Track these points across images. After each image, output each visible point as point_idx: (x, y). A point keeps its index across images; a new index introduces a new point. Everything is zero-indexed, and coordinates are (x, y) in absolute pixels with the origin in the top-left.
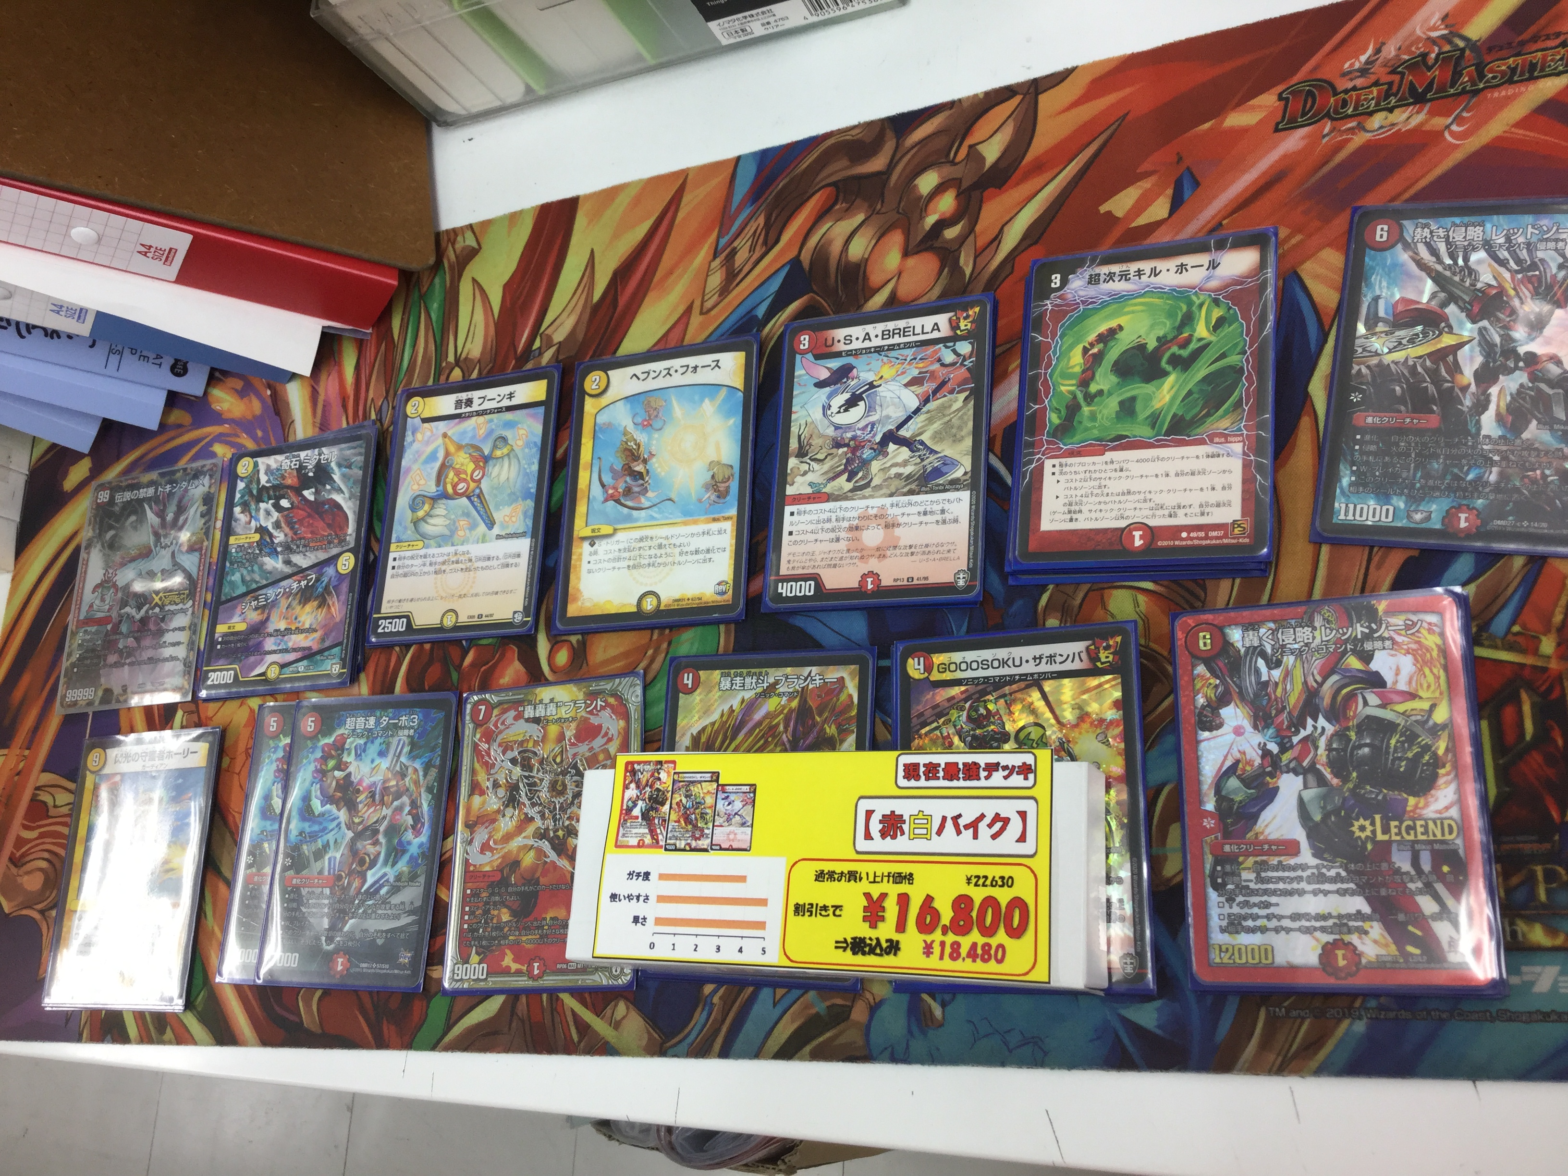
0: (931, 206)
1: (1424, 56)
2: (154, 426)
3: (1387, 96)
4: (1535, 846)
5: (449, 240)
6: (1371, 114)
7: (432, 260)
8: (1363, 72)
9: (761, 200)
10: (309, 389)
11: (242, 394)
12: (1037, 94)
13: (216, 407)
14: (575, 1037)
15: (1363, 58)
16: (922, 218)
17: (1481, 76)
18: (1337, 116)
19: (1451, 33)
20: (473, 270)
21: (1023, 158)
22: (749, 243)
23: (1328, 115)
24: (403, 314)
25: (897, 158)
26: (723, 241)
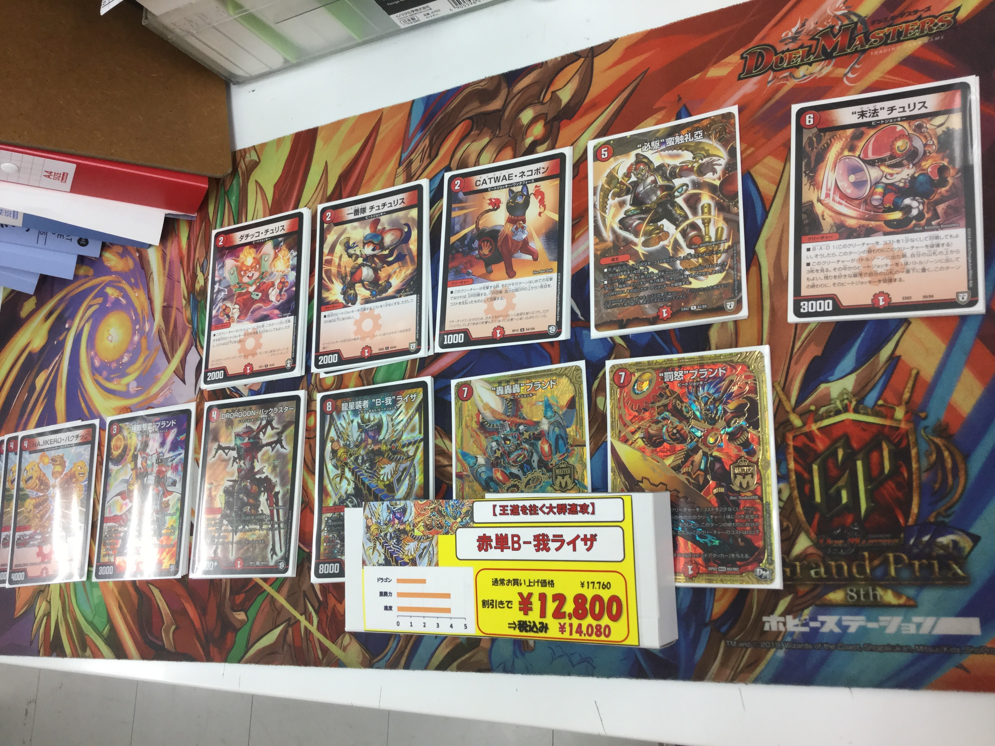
0: (529, 132)
1: (832, 27)
2: (71, 277)
3: (808, 55)
4: (889, 541)
5: (241, 156)
6: (798, 67)
7: (230, 170)
8: (794, 39)
9: (427, 129)
10: (161, 252)
11: (122, 256)
12: (593, 57)
13: (108, 264)
14: (320, 656)
15: (794, 30)
16: (523, 139)
17: (867, 40)
18: (777, 69)
19: (849, 12)
20: (256, 175)
21: (584, 100)
22: (420, 156)
23: (771, 68)
24: (215, 203)
25: (509, 100)
26: (404, 156)
